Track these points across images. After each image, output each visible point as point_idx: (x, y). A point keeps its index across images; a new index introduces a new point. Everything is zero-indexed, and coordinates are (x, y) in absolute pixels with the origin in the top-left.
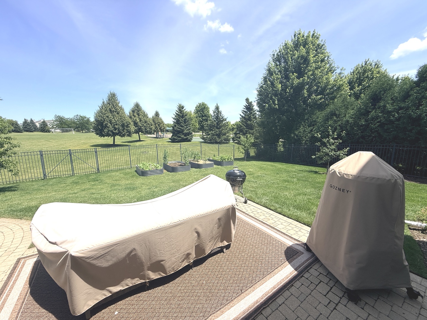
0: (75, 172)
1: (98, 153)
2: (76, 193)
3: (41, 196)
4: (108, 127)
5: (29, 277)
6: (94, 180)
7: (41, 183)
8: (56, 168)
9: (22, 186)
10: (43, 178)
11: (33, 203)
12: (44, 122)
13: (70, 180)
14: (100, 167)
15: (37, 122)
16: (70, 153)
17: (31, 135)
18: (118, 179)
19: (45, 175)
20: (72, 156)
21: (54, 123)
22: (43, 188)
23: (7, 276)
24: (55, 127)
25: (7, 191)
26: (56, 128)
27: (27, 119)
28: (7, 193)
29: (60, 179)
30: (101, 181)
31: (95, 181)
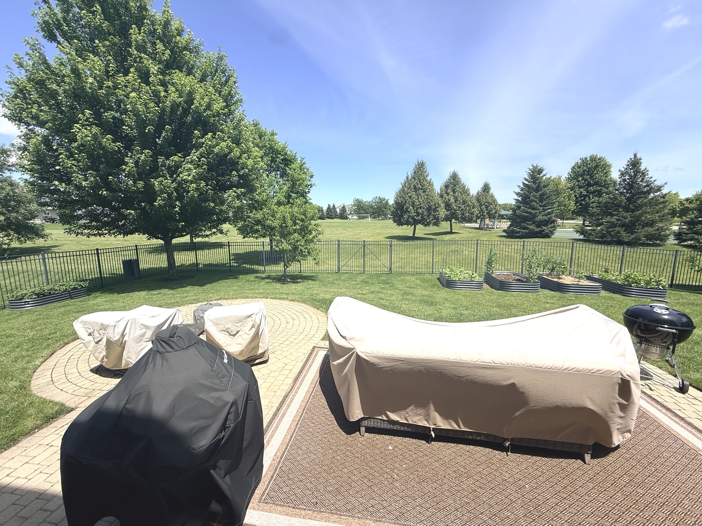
0: (366, 270)
1: (393, 247)
2: (364, 294)
3: (334, 290)
4: (409, 212)
5: (319, 369)
6: (385, 282)
7: (335, 276)
8: (349, 261)
9: (320, 276)
10: (337, 271)
11: (328, 296)
12: (344, 207)
13: (360, 278)
14: (393, 267)
15: (338, 207)
16: (364, 244)
17: (333, 222)
18: (413, 286)
19: (339, 268)
20: (366, 248)
21: (352, 208)
22: (336, 282)
23: (305, 359)
24: (353, 212)
25: (309, 279)
26: (353, 214)
27: (330, 204)
28: (310, 282)
29: (352, 276)
30: (393, 286)
31: (385, 283)
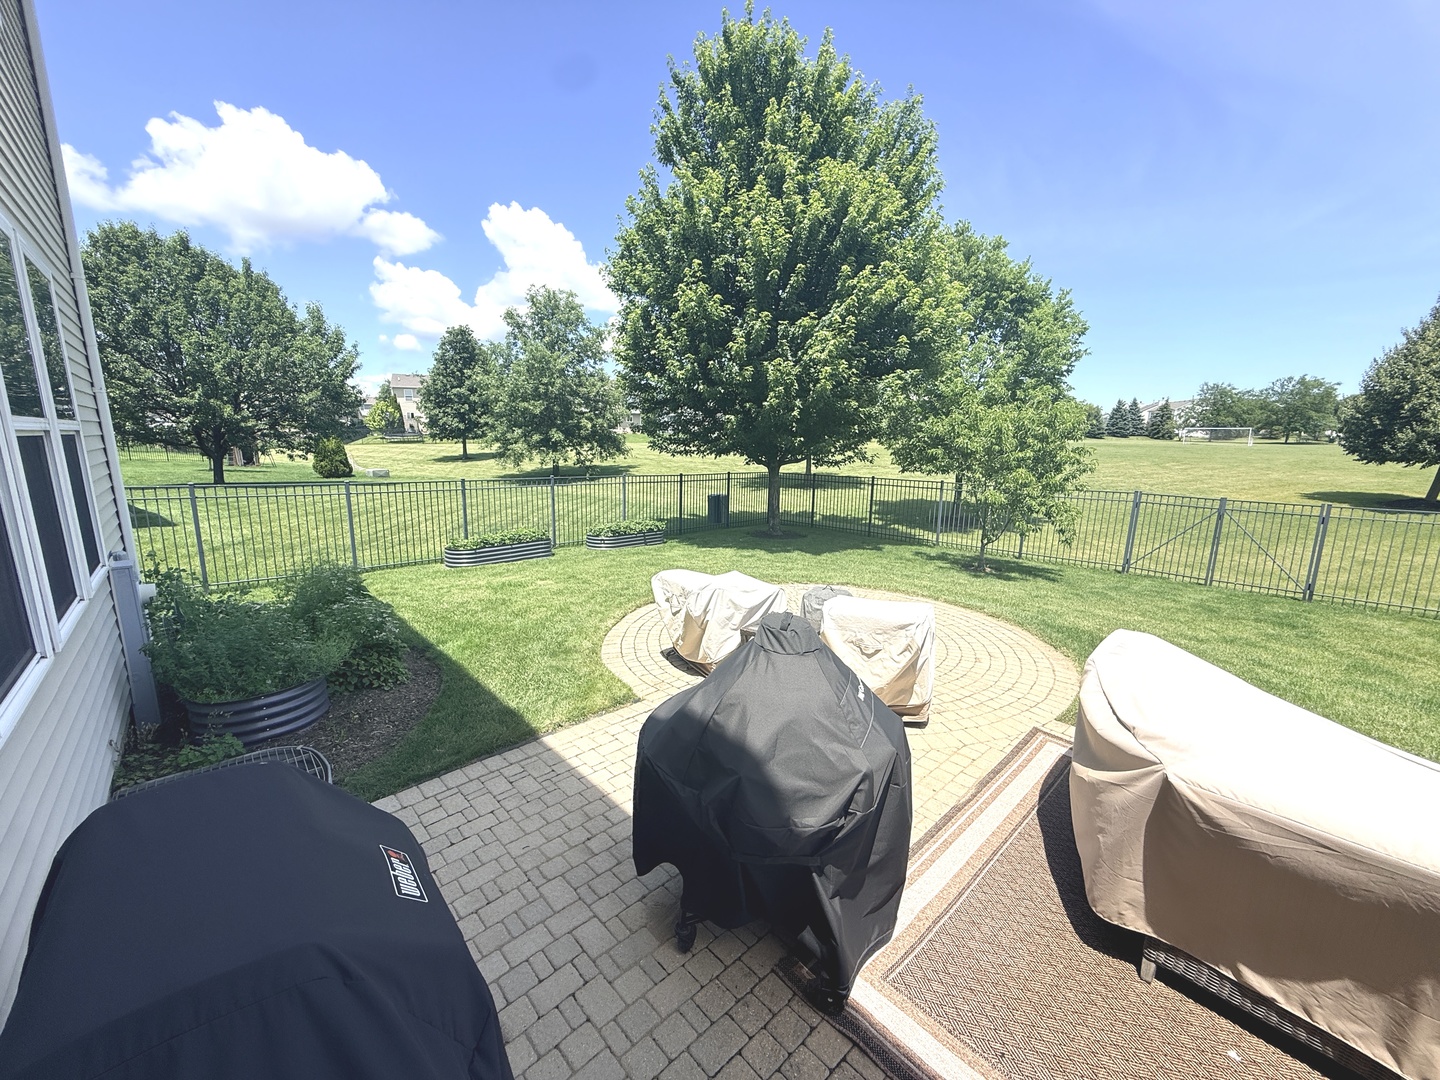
0: (1217, 577)
1: (1332, 526)
2: (1202, 641)
3: (1105, 613)
4: (1425, 422)
5: (1042, 782)
6: (1280, 621)
7: (1113, 580)
8: (1163, 549)
9: (1069, 572)
10: (1120, 569)
11: (1087, 624)
12: (1166, 408)
13: (1191, 597)
14: (1320, 582)
15: (1147, 407)
16: (1222, 509)
17: (1120, 446)
19: (1127, 561)
20: (1226, 518)
21: (1193, 409)
22: (1113, 594)
23: (1010, 748)
24: (1193, 421)
25: (1040, 576)
26: (1193, 426)
27: (1123, 399)
28: (1041, 582)
29: (1164, 585)
30: (1309, 636)
31: (1281, 625)
